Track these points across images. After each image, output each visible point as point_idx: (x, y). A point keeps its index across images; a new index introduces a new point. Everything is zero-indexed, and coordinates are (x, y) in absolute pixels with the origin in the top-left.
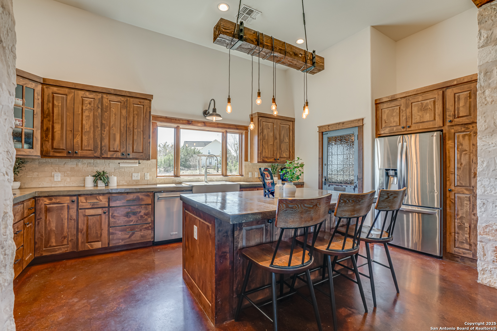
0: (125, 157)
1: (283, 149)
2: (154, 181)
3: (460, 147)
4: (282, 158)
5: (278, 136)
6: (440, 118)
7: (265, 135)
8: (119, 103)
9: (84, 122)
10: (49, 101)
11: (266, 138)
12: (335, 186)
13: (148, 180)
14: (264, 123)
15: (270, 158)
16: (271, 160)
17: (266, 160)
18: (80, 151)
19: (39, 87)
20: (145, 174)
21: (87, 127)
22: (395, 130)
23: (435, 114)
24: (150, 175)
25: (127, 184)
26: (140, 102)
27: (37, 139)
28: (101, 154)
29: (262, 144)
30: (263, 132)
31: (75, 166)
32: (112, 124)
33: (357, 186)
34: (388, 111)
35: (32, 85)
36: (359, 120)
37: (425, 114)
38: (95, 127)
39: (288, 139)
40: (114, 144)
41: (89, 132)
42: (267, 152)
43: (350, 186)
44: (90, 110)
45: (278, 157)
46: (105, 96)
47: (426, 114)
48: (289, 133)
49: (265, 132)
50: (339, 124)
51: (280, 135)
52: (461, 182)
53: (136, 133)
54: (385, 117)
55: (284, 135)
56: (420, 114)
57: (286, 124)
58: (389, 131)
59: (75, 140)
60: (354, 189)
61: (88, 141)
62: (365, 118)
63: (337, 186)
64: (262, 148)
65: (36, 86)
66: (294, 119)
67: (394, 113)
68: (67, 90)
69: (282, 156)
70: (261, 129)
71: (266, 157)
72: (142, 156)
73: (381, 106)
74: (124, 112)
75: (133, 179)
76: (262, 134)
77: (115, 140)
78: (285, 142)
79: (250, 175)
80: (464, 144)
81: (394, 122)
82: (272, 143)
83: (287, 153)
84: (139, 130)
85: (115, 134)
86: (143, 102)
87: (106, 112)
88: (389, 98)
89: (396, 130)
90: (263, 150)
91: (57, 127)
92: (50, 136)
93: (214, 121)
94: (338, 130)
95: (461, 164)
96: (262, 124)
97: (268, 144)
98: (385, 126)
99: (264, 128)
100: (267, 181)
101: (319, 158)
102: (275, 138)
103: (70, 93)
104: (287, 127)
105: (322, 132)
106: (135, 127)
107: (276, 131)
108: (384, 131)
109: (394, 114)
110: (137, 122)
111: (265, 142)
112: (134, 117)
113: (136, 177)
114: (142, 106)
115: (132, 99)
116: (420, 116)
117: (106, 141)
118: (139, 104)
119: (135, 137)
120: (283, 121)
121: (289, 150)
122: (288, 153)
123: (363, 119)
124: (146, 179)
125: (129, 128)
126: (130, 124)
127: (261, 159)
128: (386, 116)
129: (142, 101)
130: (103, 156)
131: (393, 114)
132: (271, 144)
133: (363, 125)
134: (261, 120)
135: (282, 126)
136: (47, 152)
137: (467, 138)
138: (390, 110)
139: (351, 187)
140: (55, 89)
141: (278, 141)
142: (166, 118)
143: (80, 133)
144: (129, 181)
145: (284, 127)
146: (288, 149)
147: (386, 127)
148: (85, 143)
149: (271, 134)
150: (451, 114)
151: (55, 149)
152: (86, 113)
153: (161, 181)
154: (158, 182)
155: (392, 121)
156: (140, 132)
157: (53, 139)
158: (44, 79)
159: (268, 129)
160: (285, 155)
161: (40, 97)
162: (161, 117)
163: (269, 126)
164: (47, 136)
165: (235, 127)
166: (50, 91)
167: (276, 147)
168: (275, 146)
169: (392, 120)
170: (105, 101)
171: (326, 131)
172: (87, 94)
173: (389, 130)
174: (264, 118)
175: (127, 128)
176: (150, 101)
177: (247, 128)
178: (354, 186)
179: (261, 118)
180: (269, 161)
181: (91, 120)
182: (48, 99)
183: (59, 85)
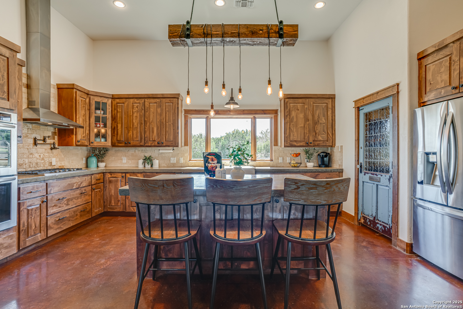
0: (160, 145)
1: (317, 131)
2: (187, 164)
4: (316, 141)
5: (310, 117)
7: (293, 117)
8: (156, 104)
9: (134, 121)
10: (115, 109)
11: (295, 120)
13: (182, 163)
14: (291, 104)
15: (300, 141)
16: (301, 144)
17: (295, 144)
18: (132, 142)
19: (110, 100)
20: (180, 158)
21: (135, 124)
22: (443, 93)
24: (183, 159)
25: (166, 166)
26: (170, 101)
27: (109, 135)
28: (145, 143)
29: (290, 128)
30: (290, 114)
31: (133, 152)
32: (151, 120)
33: (392, 176)
34: (434, 66)
35: (105, 100)
36: (393, 86)
38: (141, 124)
39: (325, 119)
40: (152, 136)
41: (137, 128)
42: (296, 135)
44: (137, 112)
45: (311, 140)
46: (146, 100)
48: (327, 112)
49: (293, 114)
50: (373, 95)
51: (313, 116)
53: (168, 126)
54: (429, 77)
55: (319, 115)
57: (322, 102)
58: (435, 97)
59: (129, 134)
60: (389, 180)
61: (137, 134)
62: (400, 82)
63: (372, 175)
64: (290, 131)
65: (108, 101)
66: (334, 95)
67: (442, 68)
68: (124, 100)
69: (316, 139)
70: (287, 112)
71: (295, 141)
72: (172, 144)
73: (425, 62)
74: (159, 110)
75: (171, 162)
76: (289, 116)
77: (153, 132)
78: (320, 123)
79: (280, 160)
81: (443, 81)
82: (303, 125)
83: (323, 135)
84: (170, 123)
85: (153, 128)
86: (173, 101)
87: (147, 112)
90: (291, 134)
91: (119, 126)
92: (116, 132)
93: (232, 109)
94: (373, 102)
96: (289, 106)
97: (296, 126)
98: (430, 89)
99: (291, 110)
100: (209, 165)
101: (355, 140)
102: (306, 119)
103: (126, 102)
104: (323, 105)
105: (358, 108)
106: (167, 121)
107: (308, 112)
108: (428, 98)
109: (442, 70)
110: (168, 117)
111: (292, 124)
112: (166, 113)
113: (173, 160)
114: (172, 104)
115: (164, 100)
117: (147, 133)
118: (170, 102)
119: (167, 129)
120: (317, 100)
121: (326, 132)
122: (325, 136)
123: (398, 85)
124: (180, 162)
125: (163, 122)
126: (163, 119)
127: (288, 143)
128: (431, 74)
129: (172, 99)
130: (146, 145)
131: (440, 70)
132: (301, 126)
133: (398, 92)
134: (287, 102)
135: (316, 105)
136: (115, 143)
138: (436, 65)
139: (386, 177)
140: (118, 100)
141: (311, 122)
142: (196, 111)
143: (132, 129)
144: (168, 164)
145: (318, 106)
146: (326, 130)
147: (431, 91)
148: (135, 136)
149: (301, 116)
151: (119, 141)
152: (135, 115)
153: (192, 164)
154: (190, 165)
155: (440, 81)
156: (171, 125)
157: (117, 134)
158: (113, 95)
159: (297, 111)
160: (320, 138)
161: (110, 108)
162: (192, 110)
163: (299, 107)
164: (114, 132)
165: (263, 112)
166: (116, 102)
167: (308, 129)
168: (306, 128)
169: (439, 79)
170: (147, 103)
171: (362, 106)
172: (136, 100)
173: (434, 94)
174: (292, 99)
175: (161, 122)
176: (178, 98)
177: (276, 112)
178: (389, 176)
179: (287, 100)
180: (298, 145)
181: (138, 119)
182: (114, 108)
183: (120, 97)
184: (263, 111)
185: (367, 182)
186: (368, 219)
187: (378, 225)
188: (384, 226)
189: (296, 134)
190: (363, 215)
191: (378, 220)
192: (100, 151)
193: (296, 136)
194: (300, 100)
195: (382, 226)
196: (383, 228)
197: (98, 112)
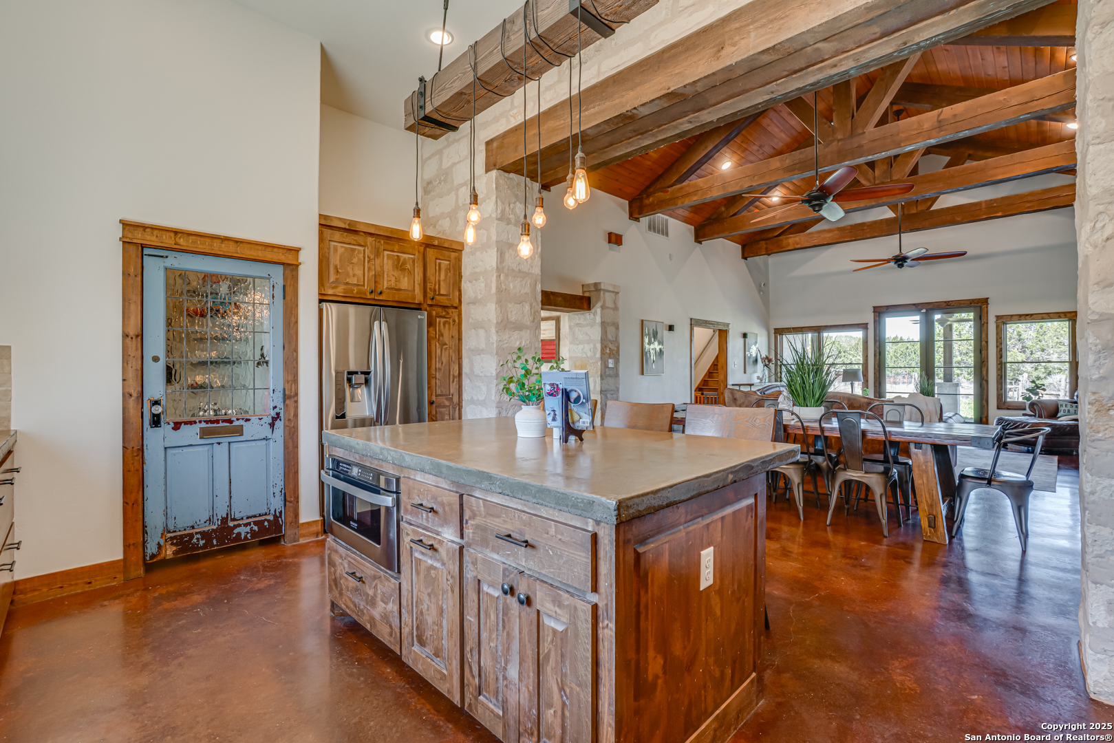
3: (441, 338)
6: (420, 290)
12: (204, 425)
22: (355, 292)
23: (414, 281)
33: (282, 415)
34: (343, 249)
36: (287, 249)
37: (402, 276)
43: (260, 419)
47: (404, 277)
52: (442, 389)
54: (336, 260)
56: (396, 273)
58: (344, 293)
60: (272, 425)
62: (300, 248)
63: (210, 425)
67: (354, 257)
80: (444, 334)
81: (354, 275)
88: (345, 224)
89: (357, 293)
95: (442, 363)
98: (337, 279)
105: (140, 246)
108: (333, 291)
109: (355, 260)
116: (396, 278)
123: (297, 250)
128: (338, 258)
131: (351, 260)
133: (297, 264)
137: (447, 326)
138: (346, 249)
139: (263, 422)
147: (336, 282)
150: (432, 287)
155: (351, 274)
169: (350, 269)
171: (160, 248)
173: (344, 289)
178: (273, 418)
185: (191, 445)
186: (197, 533)
187: (236, 531)
188: (256, 523)
190: (169, 535)
191: (234, 520)
195: (252, 525)
196: (256, 528)
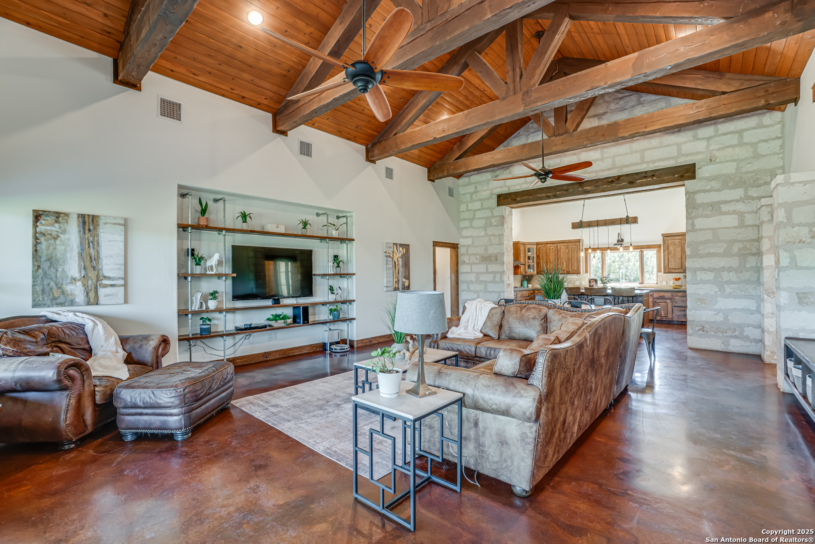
0: (568, 273)
7: (671, 251)
8: (565, 247)
9: (551, 258)
11: (673, 252)
14: (669, 241)
16: (679, 271)
17: (673, 271)
19: (535, 246)
20: (582, 282)
21: (552, 260)
26: (574, 244)
27: (535, 267)
29: (668, 259)
30: (668, 249)
32: (562, 257)
35: (533, 246)
38: (555, 260)
40: (563, 267)
44: (553, 252)
46: (558, 244)
49: (671, 248)
53: (573, 260)
68: (544, 245)
72: (576, 272)
74: (567, 251)
77: (563, 265)
79: (664, 283)
82: (680, 256)
84: (574, 258)
85: (563, 262)
86: (576, 244)
87: (559, 252)
90: (670, 263)
91: (541, 261)
92: (540, 265)
96: (667, 243)
97: (674, 257)
99: (669, 245)
102: (683, 252)
106: (572, 257)
107: (684, 246)
110: (573, 254)
111: (670, 256)
112: (572, 252)
113: (578, 282)
114: (575, 246)
115: (570, 243)
117: (560, 266)
119: (573, 263)
126: (570, 256)
127: (667, 271)
132: (678, 257)
134: (666, 239)
136: (539, 272)
140: (540, 246)
142: (593, 248)
143: (549, 263)
148: (551, 267)
151: (541, 271)
152: (551, 254)
156: (575, 260)
157: (540, 267)
158: (537, 243)
159: (674, 246)
161: (536, 250)
162: (590, 248)
163: (676, 242)
164: (538, 266)
170: (559, 247)
172: (551, 245)
174: (669, 237)
175: (568, 258)
176: (580, 242)
177: (659, 246)
179: (665, 238)
180: (677, 271)
181: (553, 257)
182: (538, 250)
183: (541, 243)
184: (648, 246)
189: (673, 264)
192: (529, 277)
193: (672, 265)
194: (678, 237)
197: (529, 253)
